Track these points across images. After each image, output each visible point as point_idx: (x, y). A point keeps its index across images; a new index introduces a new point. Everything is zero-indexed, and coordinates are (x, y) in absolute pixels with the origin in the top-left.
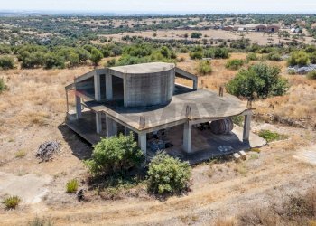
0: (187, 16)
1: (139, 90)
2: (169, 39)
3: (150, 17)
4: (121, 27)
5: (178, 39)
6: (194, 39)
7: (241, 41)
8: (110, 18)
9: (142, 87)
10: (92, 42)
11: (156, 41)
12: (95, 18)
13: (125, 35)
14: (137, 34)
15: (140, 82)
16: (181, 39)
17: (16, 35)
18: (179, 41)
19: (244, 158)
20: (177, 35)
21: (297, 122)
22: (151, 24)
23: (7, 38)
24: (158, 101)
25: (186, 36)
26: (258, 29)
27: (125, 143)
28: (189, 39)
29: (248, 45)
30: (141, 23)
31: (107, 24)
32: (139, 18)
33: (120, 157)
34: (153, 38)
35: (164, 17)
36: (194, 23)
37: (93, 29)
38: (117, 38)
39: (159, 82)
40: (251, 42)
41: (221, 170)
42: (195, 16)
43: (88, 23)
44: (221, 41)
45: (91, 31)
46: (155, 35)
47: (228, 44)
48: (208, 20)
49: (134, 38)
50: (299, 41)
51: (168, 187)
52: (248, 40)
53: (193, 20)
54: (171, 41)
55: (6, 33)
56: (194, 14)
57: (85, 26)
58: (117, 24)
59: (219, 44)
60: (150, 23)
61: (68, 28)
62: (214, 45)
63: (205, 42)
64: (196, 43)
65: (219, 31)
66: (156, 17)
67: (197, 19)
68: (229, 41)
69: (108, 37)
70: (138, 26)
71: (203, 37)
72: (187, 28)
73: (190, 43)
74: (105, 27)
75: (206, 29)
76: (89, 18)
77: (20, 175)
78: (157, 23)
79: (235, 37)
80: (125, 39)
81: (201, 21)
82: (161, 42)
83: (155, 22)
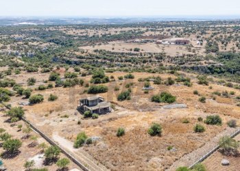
1: (92, 103)
2: (121, 51)
4: (94, 36)
5: (126, 51)
6: (136, 52)
7: (161, 54)
10: (76, 53)
11: (113, 53)
13: (95, 48)
16: (128, 52)
18: (127, 54)
19: (108, 114)
20: (126, 49)
24: (95, 104)
25: (131, 49)
26: (177, 43)
27: (89, 112)
28: (133, 52)
29: (165, 56)
30: (107, 33)
31: (85, 34)
34: (112, 51)
37: (75, 38)
38: (91, 50)
40: (167, 55)
41: (104, 116)
43: (72, 33)
44: (150, 54)
45: (74, 40)
46: (113, 49)
47: (154, 56)
48: (152, 31)
49: (101, 50)
51: (95, 118)
52: (165, 53)
54: (122, 54)
58: (91, 34)
59: (149, 56)
60: (113, 32)
62: (146, 56)
63: (141, 54)
64: (136, 54)
67: (145, 29)
68: (155, 54)
69: (85, 49)
70: (105, 35)
71: (141, 51)
73: (133, 54)
78: (118, 33)
80: (96, 51)
82: (117, 53)
83: (116, 32)
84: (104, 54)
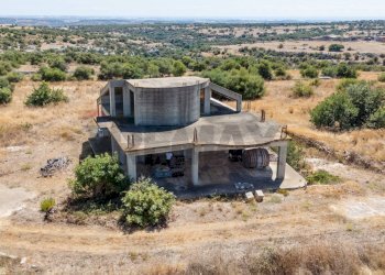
0: (333, 24)
2: (298, 51)
3: (282, 24)
4: (244, 36)
5: (310, 51)
6: (333, 53)
8: (231, 26)
9: (154, 103)
10: (204, 54)
11: (282, 54)
12: (214, 26)
13: (243, 46)
14: (258, 45)
15: (152, 98)
16: (314, 52)
17: (122, 44)
18: (311, 55)
19: (260, 200)
20: (310, 47)
22: (283, 32)
23: (112, 48)
24: (176, 121)
25: (322, 49)
28: (326, 52)
30: (269, 31)
31: (227, 33)
32: (268, 26)
33: (96, 179)
34: (278, 50)
35: (301, 24)
36: (339, 32)
37: (210, 39)
38: (233, 49)
39: (176, 99)
41: (220, 210)
42: (342, 23)
43: (205, 31)
44: (370, 55)
45: (207, 42)
46: (281, 47)
47: (381, 60)
48: (361, 29)
49: (254, 49)
51: (139, 220)
53: (340, 28)
54: (301, 55)
55: (113, 42)
56: (343, 20)
57: (200, 35)
58: (239, 33)
59: (367, 60)
60: (280, 31)
61: (181, 37)
62: (360, 61)
63: (347, 56)
64: (334, 57)
65: (371, 43)
66: (290, 24)
67: (347, 27)
68: (383, 56)
69: (222, 48)
70: (265, 35)
71: (345, 50)
72: (327, 39)
73: (326, 57)
74: (223, 37)
75: (354, 39)
76: (207, 26)
78: (291, 32)
80: (242, 51)
81: (350, 30)
82: (287, 55)
83: (287, 30)
84: (261, 55)
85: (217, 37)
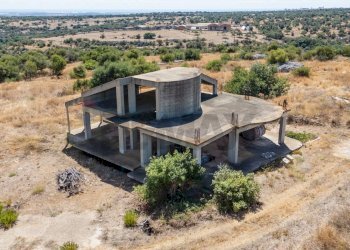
0: (132, 15)
1: (173, 100)
2: (120, 40)
3: (91, 17)
4: (58, 28)
5: (129, 40)
6: (148, 41)
7: (197, 41)
8: (43, 18)
9: (176, 96)
10: (27, 47)
11: (105, 43)
12: (24, 19)
13: (68, 37)
14: (80, 36)
16: (133, 40)
18: (131, 43)
20: (129, 35)
21: (313, 120)
22: (94, 24)
25: (138, 37)
26: (211, 28)
27: (183, 161)
28: (142, 40)
29: (205, 45)
30: (81, 23)
31: (41, 26)
32: (80, 18)
33: (183, 178)
34: (101, 40)
35: (107, 16)
36: (142, 23)
37: (24, 32)
38: (58, 41)
39: (192, 89)
40: (207, 42)
41: (277, 178)
42: (141, 15)
43: (16, 24)
44: (176, 41)
46: (103, 37)
47: (184, 44)
48: (156, 20)
49: (79, 40)
50: (252, 39)
51: (243, 204)
52: (203, 40)
53: (141, 19)
54: (123, 43)
56: (141, 12)
57: (12, 28)
58: (53, 25)
59: (175, 45)
60: (92, 23)
62: (170, 46)
63: (160, 43)
64: (150, 44)
65: (172, 31)
66: (97, 17)
67: (144, 18)
68: (185, 41)
69: (46, 40)
70: (79, 27)
71: (157, 38)
72: (137, 28)
73: (143, 44)
74: (37, 29)
75: (158, 28)
76: (17, 19)
77: (53, 216)
78: (101, 23)
79: (190, 37)
80: (68, 42)
81: (149, 20)
82: (112, 44)
83: (98, 22)
84: (87, 46)
85: (31, 29)
